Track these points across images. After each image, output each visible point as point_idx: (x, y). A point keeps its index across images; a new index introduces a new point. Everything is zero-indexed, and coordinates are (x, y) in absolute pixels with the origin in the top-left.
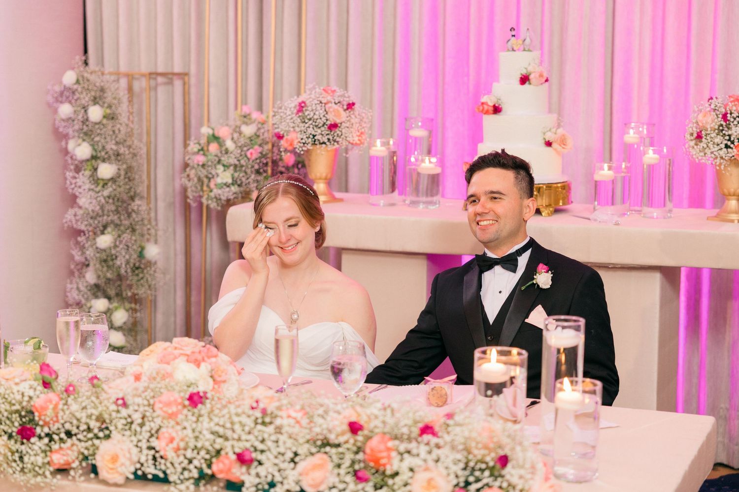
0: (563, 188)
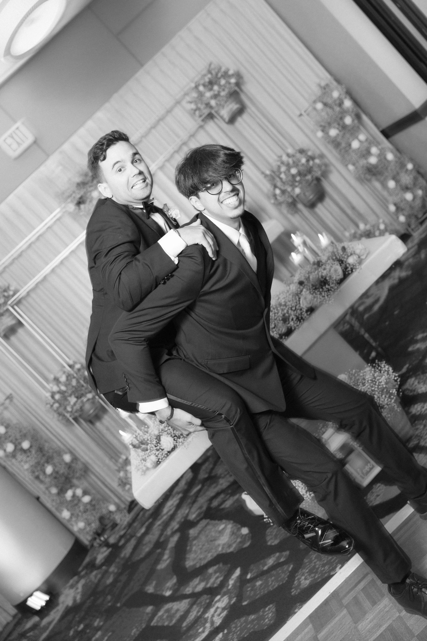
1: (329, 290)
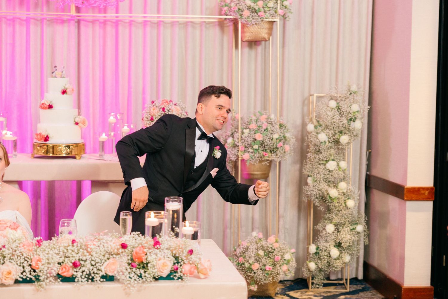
0: (83, 145)
1: (140, 276)
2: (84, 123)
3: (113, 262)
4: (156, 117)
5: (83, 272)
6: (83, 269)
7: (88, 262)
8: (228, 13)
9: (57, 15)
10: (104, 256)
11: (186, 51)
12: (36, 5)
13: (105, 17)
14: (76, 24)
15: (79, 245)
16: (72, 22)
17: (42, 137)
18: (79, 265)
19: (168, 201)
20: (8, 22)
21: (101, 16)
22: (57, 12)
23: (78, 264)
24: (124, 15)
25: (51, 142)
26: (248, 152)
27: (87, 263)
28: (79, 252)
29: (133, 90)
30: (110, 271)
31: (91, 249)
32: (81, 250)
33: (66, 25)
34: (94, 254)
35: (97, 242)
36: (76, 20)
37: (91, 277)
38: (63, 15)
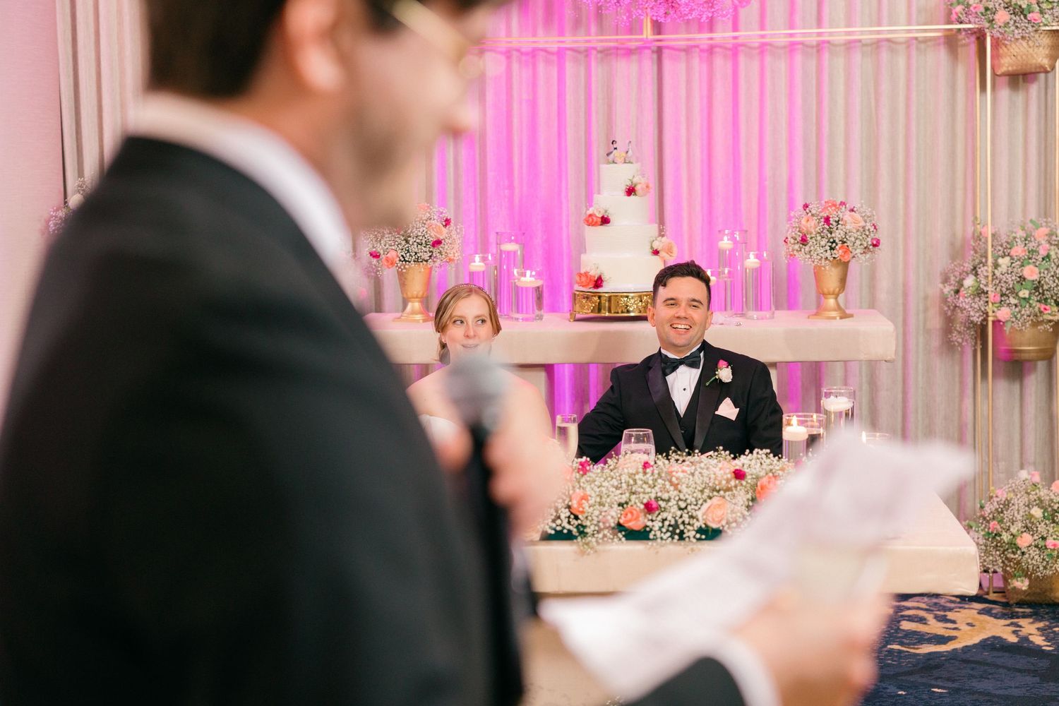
2: (669, 251)
3: (719, 503)
4: (813, 236)
5: (664, 520)
6: (664, 515)
7: (673, 502)
8: (963, 18)
9: (617, 40)
10: (702, 491)
11: (877, 101)
12: (577, 24)
13: (711, 39)
14: (655, 56)
15: (656, 472)
16: (647, 52)
17: (591, 280)
18: (657, 509)
19: (828, 395)
20: (524, 58)
21: (703, 38)
22: (617, 34)
23: (654, 506)
24: (749, 33)
25: (607, 288)
26: (1009, 305)
27: (670, 504)
28: (656, 484)
29: (768, 183)
30: (713, 519)
31: (677, 479)
32: (660, 481)
33: (634, 58)
34: (683, 488)
35: (688, 466)
36: (655, 49)
37: (678, 531)
38: (630, 40)
